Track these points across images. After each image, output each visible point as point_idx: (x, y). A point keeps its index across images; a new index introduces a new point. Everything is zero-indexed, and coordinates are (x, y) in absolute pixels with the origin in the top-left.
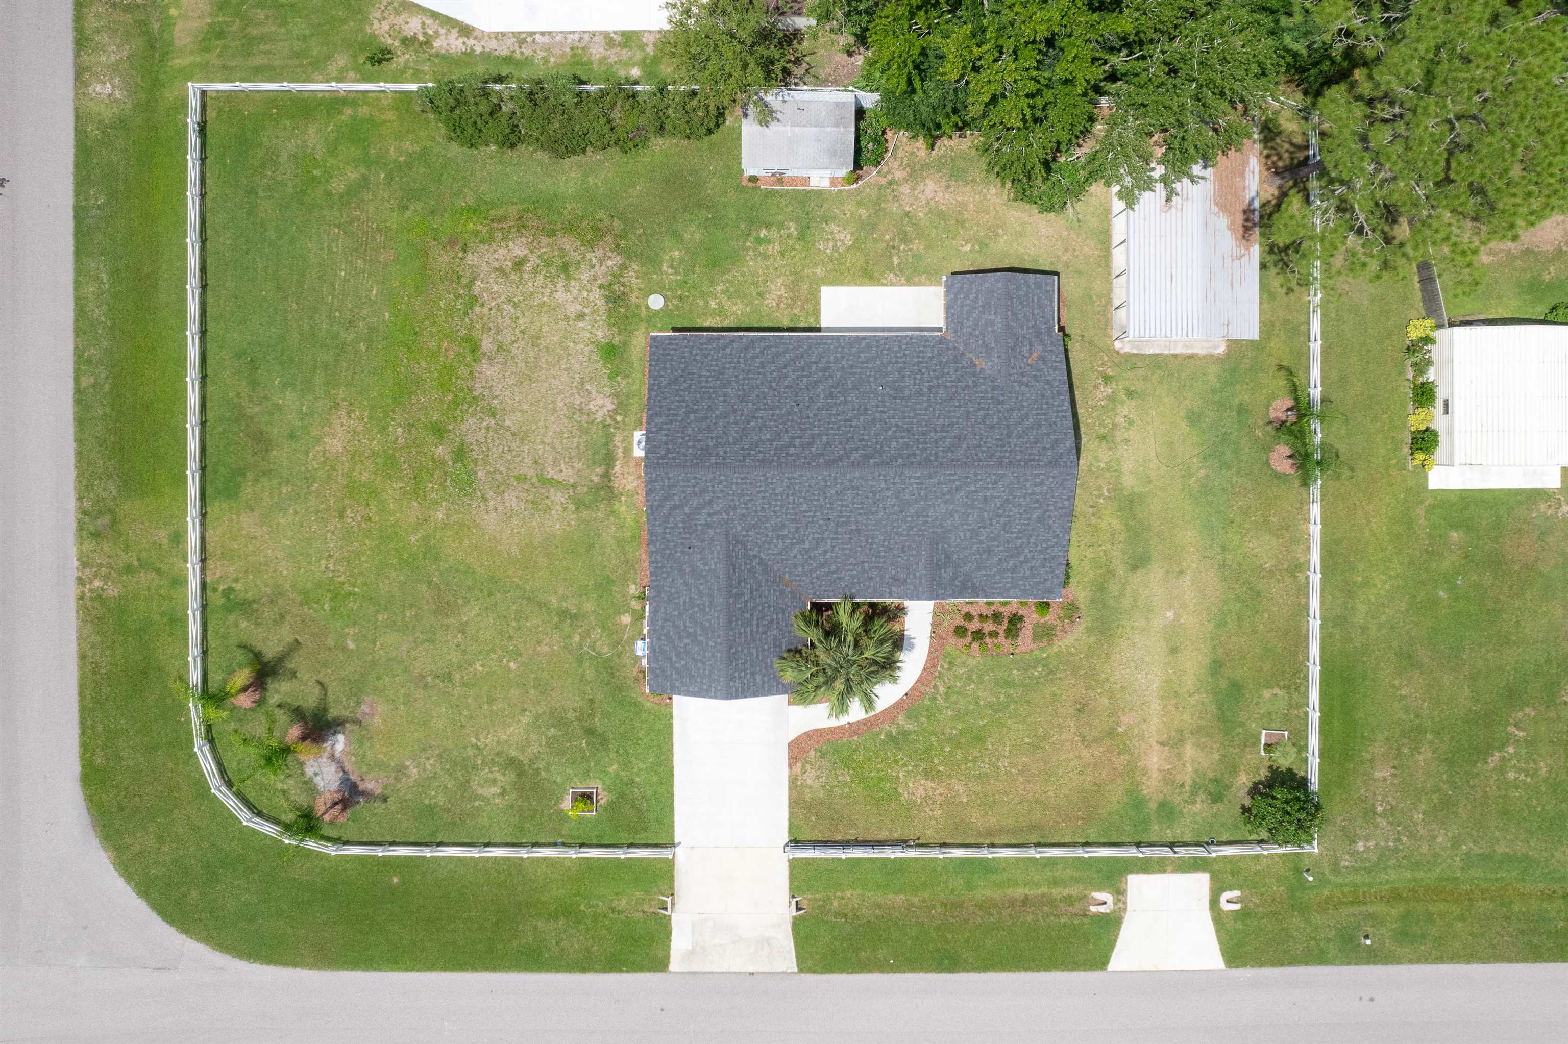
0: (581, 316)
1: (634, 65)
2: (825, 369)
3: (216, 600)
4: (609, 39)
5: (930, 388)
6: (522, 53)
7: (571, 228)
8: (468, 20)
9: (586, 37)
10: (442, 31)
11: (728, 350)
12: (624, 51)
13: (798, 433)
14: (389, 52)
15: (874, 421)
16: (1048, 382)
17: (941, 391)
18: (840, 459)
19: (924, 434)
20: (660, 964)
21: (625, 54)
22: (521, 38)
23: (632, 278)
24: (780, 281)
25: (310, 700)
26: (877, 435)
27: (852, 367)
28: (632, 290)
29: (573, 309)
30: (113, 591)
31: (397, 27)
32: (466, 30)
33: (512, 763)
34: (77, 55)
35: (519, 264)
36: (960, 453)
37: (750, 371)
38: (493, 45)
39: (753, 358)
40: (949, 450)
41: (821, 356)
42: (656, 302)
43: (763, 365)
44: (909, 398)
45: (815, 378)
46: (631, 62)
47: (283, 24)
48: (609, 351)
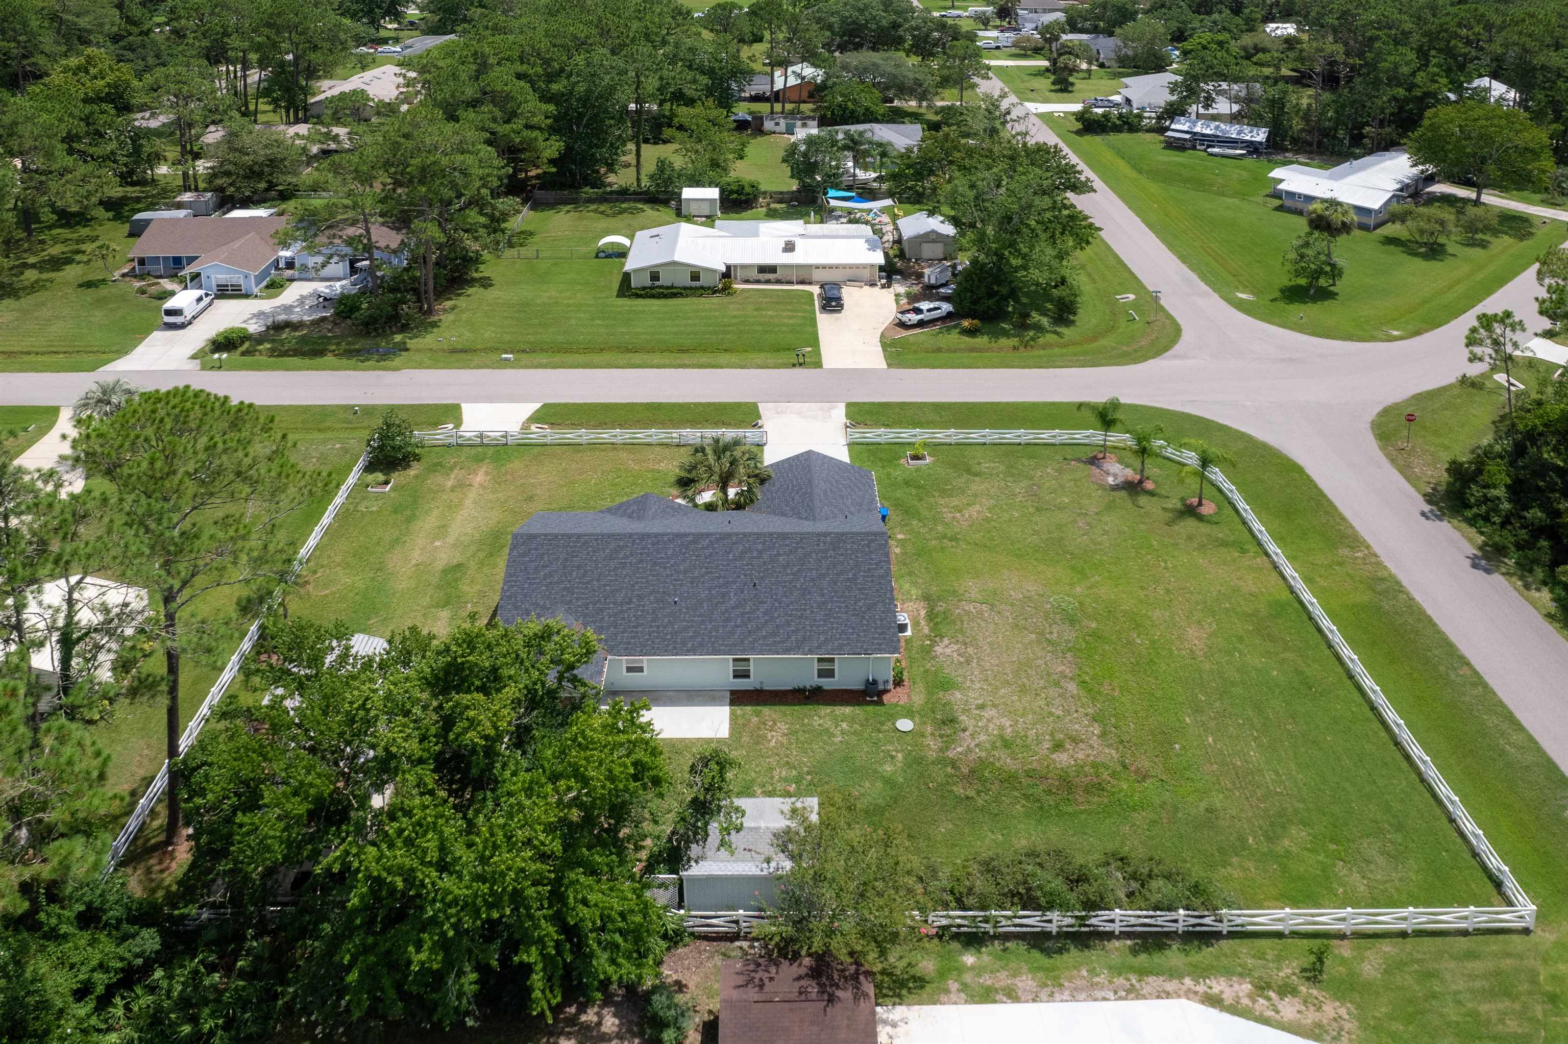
0: (981, 707)
1: (972, 968)
2: (728, 620)
3: (1253, 548)
4: (1012, 996)
5: (630, 602)
6: (1128, 980)
7: (1009, 780)
8: (1213, 1013)
9: (1043, 995)
10: (1246, 1001)
11: (822, 638)
12: (989, 983)
13: (755, 562)
14: (1308, 979)
15: (686, 572)
16: (516, 608)
17: (620, 599)
18: (718, 540)
19: (641, 561)
21: (987, 980)
22: (1132, 993)
23: (932, 745)
24: (773, 743)
25: (1143, 500)
26: (684, 561)
27: (703, 622)
28: (932, 734)
29: (990, 713)
30: (1345, 552)
31: (1312, 1008)
32: (1213, 1001)
33: (976, 475)
35: (1058, 746)
36: (613, 545)
37: (800, 617)
38: (1171, 986)
39: (796, 631)
40: (621, 548)
41: (732, 633)
42: (905, 725)
43: (788, 623)
44: (651, 593)
45: (737, 612)
46: (978, 970)
47: (1474, 1014)
48: (947, 685)
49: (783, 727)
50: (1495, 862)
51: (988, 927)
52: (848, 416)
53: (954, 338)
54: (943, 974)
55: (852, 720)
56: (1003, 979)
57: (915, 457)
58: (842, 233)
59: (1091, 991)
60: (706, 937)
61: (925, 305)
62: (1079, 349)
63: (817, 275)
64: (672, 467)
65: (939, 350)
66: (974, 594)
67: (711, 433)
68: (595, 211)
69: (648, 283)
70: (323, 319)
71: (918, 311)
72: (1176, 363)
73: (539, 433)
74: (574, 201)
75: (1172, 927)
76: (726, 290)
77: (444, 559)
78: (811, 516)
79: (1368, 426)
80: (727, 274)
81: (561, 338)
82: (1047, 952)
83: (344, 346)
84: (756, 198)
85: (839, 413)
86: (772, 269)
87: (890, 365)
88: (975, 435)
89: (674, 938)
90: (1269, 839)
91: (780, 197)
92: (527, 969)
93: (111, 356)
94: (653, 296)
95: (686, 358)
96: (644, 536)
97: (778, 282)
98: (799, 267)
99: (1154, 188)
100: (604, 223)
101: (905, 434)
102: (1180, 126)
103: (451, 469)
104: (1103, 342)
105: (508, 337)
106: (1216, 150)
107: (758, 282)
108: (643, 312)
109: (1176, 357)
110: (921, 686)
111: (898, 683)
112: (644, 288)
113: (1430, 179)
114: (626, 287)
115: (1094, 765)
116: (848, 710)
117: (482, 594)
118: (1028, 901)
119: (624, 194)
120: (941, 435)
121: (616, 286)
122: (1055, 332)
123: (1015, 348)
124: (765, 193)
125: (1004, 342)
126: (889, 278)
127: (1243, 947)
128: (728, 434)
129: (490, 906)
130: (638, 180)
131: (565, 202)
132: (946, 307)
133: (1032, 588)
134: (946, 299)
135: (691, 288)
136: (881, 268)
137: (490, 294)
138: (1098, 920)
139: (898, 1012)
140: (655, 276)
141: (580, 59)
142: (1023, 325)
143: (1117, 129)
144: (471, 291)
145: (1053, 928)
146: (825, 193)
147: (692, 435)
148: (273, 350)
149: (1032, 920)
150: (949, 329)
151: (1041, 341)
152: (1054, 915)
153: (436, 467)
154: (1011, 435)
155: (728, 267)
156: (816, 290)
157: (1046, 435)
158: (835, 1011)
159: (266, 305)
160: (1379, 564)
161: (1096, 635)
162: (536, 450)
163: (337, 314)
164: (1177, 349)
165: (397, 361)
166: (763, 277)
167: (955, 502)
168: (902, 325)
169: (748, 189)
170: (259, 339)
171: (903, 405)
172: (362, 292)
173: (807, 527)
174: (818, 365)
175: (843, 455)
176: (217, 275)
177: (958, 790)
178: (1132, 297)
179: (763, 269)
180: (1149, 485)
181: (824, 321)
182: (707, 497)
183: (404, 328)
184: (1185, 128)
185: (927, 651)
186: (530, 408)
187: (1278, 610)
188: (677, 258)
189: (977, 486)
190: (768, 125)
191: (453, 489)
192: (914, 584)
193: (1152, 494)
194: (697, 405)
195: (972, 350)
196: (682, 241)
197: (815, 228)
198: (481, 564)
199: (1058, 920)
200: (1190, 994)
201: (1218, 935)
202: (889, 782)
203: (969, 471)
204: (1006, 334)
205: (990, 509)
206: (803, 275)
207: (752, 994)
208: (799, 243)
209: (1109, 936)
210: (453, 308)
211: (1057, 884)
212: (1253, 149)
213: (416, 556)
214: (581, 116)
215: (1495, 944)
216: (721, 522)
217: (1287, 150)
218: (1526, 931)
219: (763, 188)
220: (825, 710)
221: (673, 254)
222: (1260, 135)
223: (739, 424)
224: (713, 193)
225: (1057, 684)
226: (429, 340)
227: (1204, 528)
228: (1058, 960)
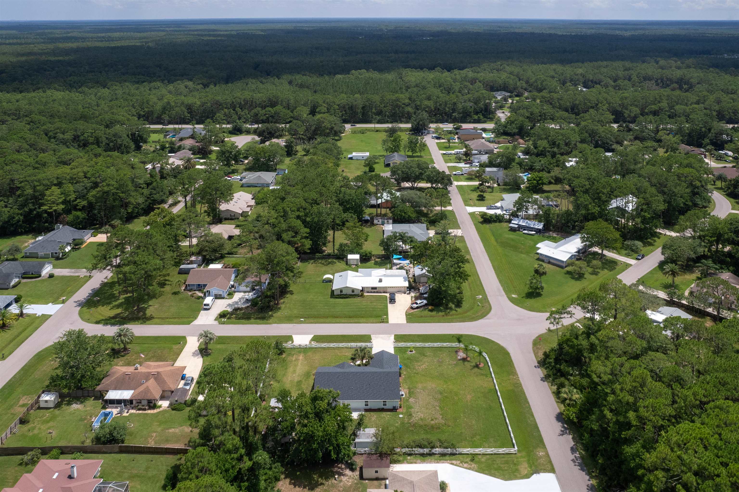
0: (418, 412)
2: (364, 392)
3: (489, 376)
4: (416, 463)
7: (421, 426)
8: (451, 465)
11: (384, 397)
13: (369, 379)
14: (471, 461)
15: (354, 381)
18: (361, 374)
19: (344, 379)
20: (395, 335)
21: (411, 461)
22: (438, 463)
23: (406, 420)
24: (373, 420)
25: (466, 363)
26: (354, 379)
27: (358, 393)
28: (406, 418)
30: (511, 377)
31: (470, 465)
33: (426, 356)
34: (550, 459)
35: (432, 420)
36: (338, 375)
37: (379, 392)
38: (445, 462)
39: (378, 395)
40: (340, 376)
41: (364, 395)
42: (401, 416)
43: (377, 393)
45: (366, 390)
46: (410, 459)
47: (500, 467)
48: (411, 408)
49: (375, 416)
50: (514, 441)
51: (413, 452)
52: (395, 339)
53: (426, 313)
54: (403, 460)
55: (390, 415)
56: (415, 460)
57: (411, 351)
58: (397, 274)
59: (430, 462)
60: (360, 454)
61: (419, 302)
62: (461, 316)
63: (389, 290)
64: (349, 354)
65: (422, 317)
66: (420, 387)
67: (359, 344)
68: (321, 263)
69: (339, 293)
70: (248, 306)
71: (417, 303)
72: (487, 321)
73: (314, 344)
74: (313, 259)
75: (447, 452)
76: (362, 296)
77: (296, 379)
78: (382, 368)
79: (532, 341)
80: (362, 291)
81: (316, 313)
82: (424, 457)
83: (256, 316)
84: (371, 257)
85: (392, 338)
86: (375, 288)
87: (407, 322)
88: (427, 345)
89: (355, 454)
90: (471, 438)
91: (379, 257)
92: (330, 451)
93: (191, 319)
94: (341, 298)
95: (351, 320)
96: (345, 373)
97: (377, 292)
98: (383, 287)
99: (500, 250)
100: (324, 268)
101: (409, 344)
102: (515, 222)
103: (294, 355)
104: (468, 314)
105: (301, 313)
106: (526, 232)
107: (371, 292)
108: (338, 304)
109: (487, 319)
110: (405, 408)
111: (400, 407)
112: (338, 295)
113: (591, 246)
114: (333, 295)
115: (439, 424)
116: (389, 413)
117: (307, 388)
118: (420, 447)
119: (329, 256)
120: (418, 345)
121: (330, 294)
122: (456, 310)
123: (443, 316)
124: (374, 255)
125: (441, 314)
126: (410, 290)
127: (460, 456)
128: (363, 345)
129: (326, 436)
130: (334, 250)
131: (311, 259)
132: (425, 302)
133: (434, 386)
134: (425, 299)
135: (352, 295)
136: (407, 288)
137: (294, 297)
138: (434, 451)
139: (395, 465)
140: (341, 291)
141: (315, 207)
142: (447, 307)
143: (495, 221)
144: (288, 296)
145: (425, 453)
146: (393, 257)
147: (353, 345)
148: (236, 317)
149: (421, 451)
150: (425, 309)
151: (451, 313)
152: (425, 450)
153: (289, 354)
154: (436, 345)
155: (363, 288)
156: (388, 295)
157: (445, 344)
158: (383, 461)
159: (230, 301)
160: (519, 380)
161: (446, 397)
162: (314, 349)
163: (252, 305)
164: (488, 316)
165: (271, 321)
166: (373, 290)
167: (419, 364)
168: (412, 308)
169: (368, 255)
170: (231, 313)
171: (410, 335)
172: (258, 297)
173: (381, 370)
174: (387, 322)
175: (392, 351)
176: (215, 290)
177: (411, 429)
178: (481, 296)
179: (373, 288)
180: (469, 359)
181: (390, 306)
182: (358, 362)
183: (271, 310)
184: (516, 222)
185: (407, 400)
186: (311, 336)
187: (490, 391)
188: (348, 285)
189: (425, 359)
190: (375, 222)
191: (295, 361)
192: (407, 385)
193: (468, 361)
194: (355, 335)
195: (431, 316)
196: (349, 278)
197: (389, 272)
198: (305, 380)
199: (426, 451)
200: (448, 463)
201: (456, 454)
202: (397, 427)
203: (424, 355)
204: (441, 311)
205: (427, 366)
206: (385, 290)
207: (368, 459)
208: (384, 279)
209: (436, 454)
210: (284, 302)
211: (426, 443)
212: (538, 231)
213: (289, 379)
214: (315, 227)
215: (508, 456)
216: (362, 369)
217: (551, 231)
218: (516, 454)
219: (373, 253)
220: (384, 413)
221: (346, 284)
222: (540, 226)
223: (366, 342)
224: (357, 257)
225: (435, 407)
226: (278, 314)
227: (479, 371)
228: (425, 458)
